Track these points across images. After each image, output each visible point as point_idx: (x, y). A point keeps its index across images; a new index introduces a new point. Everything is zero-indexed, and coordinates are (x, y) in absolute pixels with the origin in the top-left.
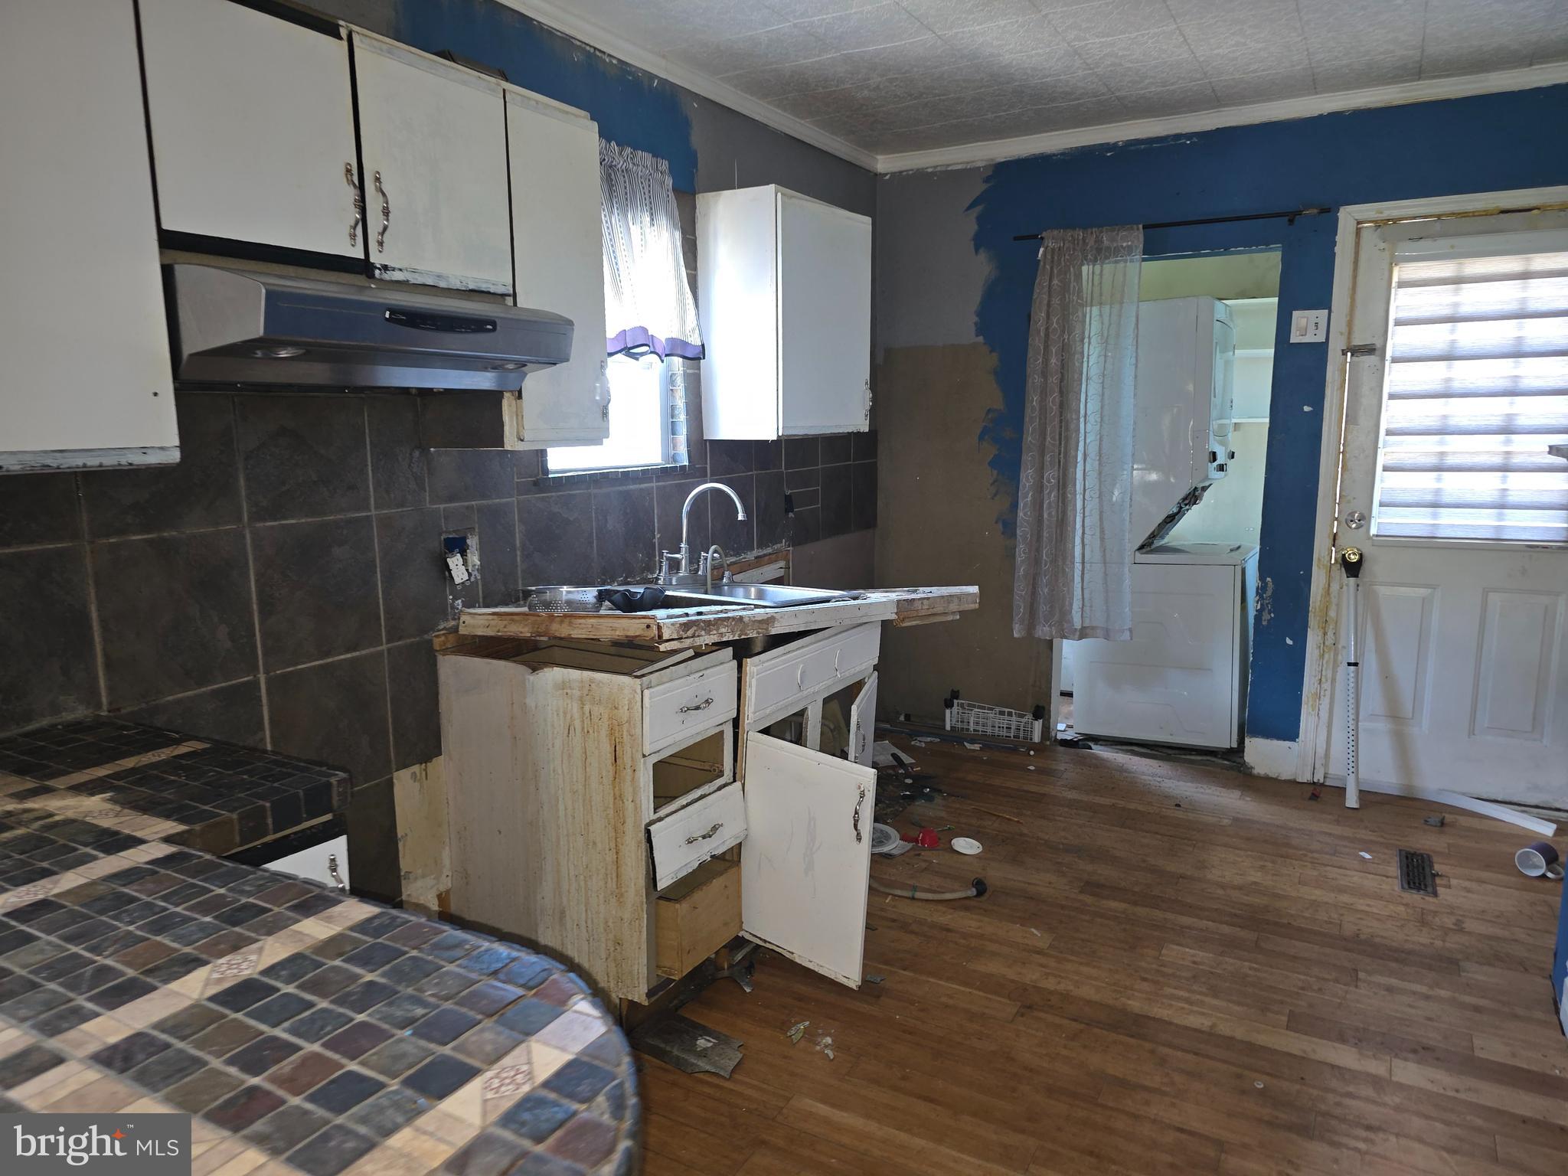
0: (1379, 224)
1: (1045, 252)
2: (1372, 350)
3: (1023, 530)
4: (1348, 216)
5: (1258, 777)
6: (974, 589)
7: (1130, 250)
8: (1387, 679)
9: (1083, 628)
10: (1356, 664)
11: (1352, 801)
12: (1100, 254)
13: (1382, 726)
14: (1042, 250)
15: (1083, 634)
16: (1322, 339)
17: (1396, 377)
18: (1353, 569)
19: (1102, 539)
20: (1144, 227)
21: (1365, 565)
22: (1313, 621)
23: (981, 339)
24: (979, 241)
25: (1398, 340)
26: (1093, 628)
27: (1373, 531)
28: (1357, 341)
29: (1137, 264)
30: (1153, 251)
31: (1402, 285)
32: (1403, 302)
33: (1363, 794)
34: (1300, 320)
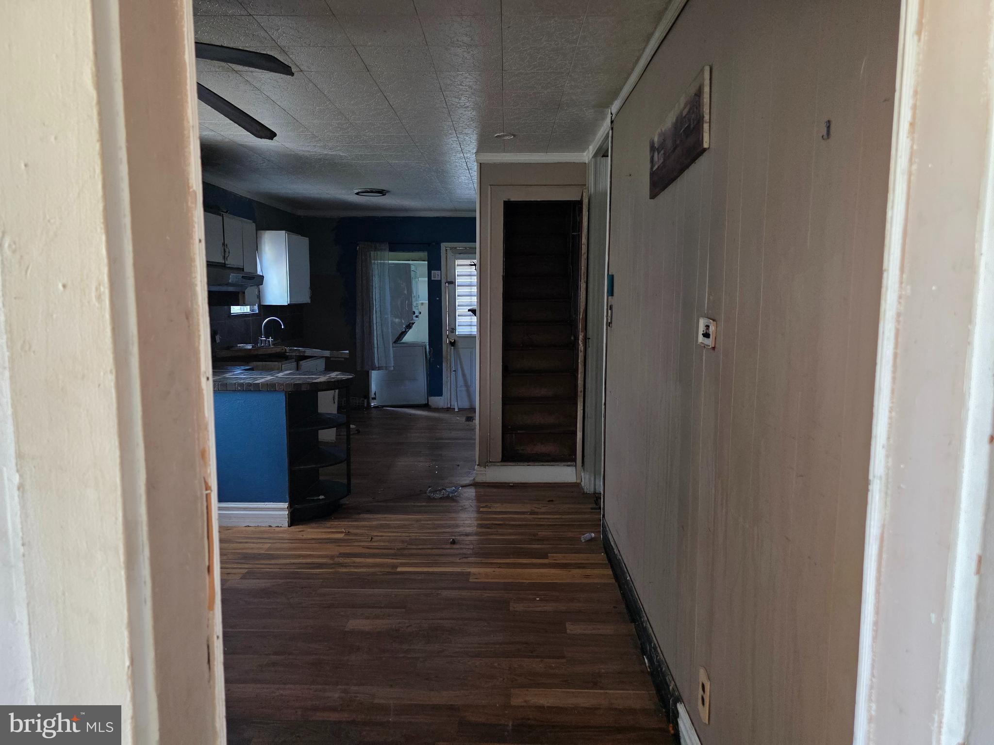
0: (451, 248)
1: (359, 248)
2: (452, 283)
3: (358, 336)
4: (444, 246)
5: (433, 408)
6: (347, 352)
7: (385, 250)
8: (464, 375)
9: (378, 367)
10: (455, 371)
11: (456, 410)
12: (376, 249)
13: (464, 389)
14: (358, 247)
15: (379, 368)
16: (440, 279)
17: (459, 290)
18: (453, 344)
19: (383, 338)
20: (389, 243)
21: (456, 343)
22: (444, 360)
23: (338, 273)
25: (459, 280)
26: (382, 367)
27: (457, 333)
28: (449, 280)
29: (387, 253)
30: (391, 250)
31: (458, 265)
32: (459, 270)
33: (459, 409)
34: (434, 273)
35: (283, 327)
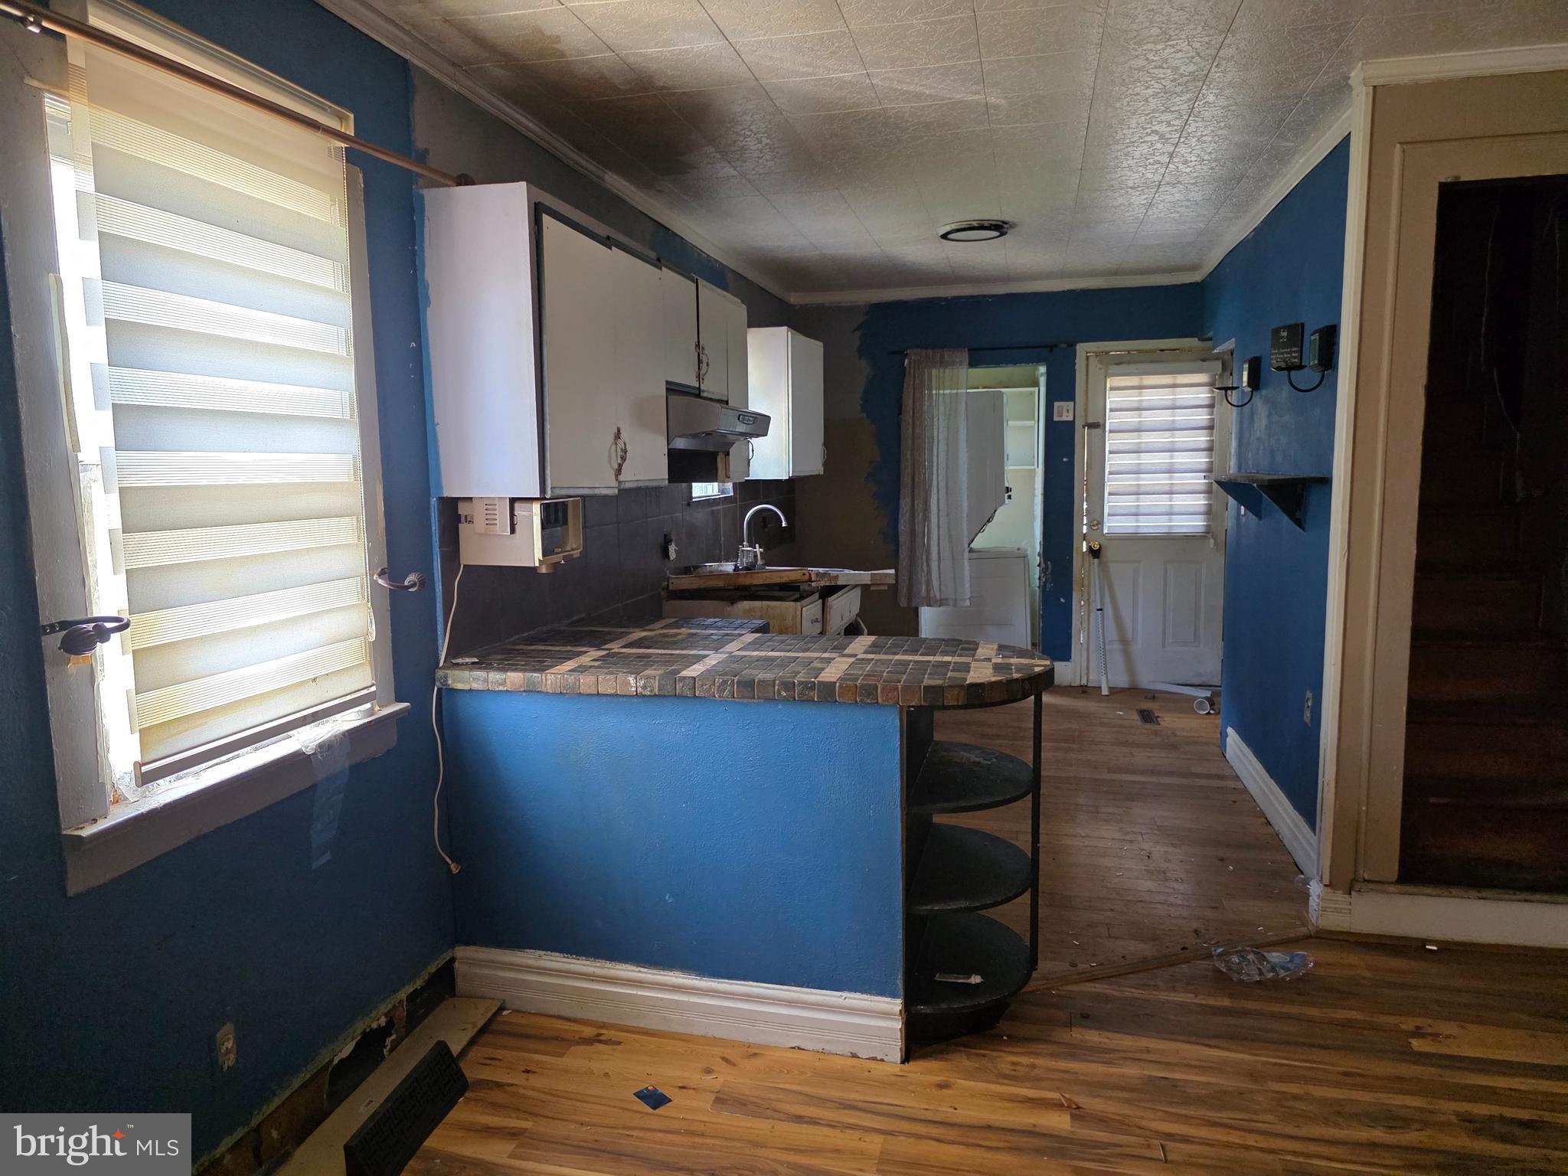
0: (1098, 354)
1: (910, 363)
2: (1097, 426)
3: (903, 538)
4: (1082, 349)
6: (892, 571)
7: (961, 363)
8: (1118, 618)
9: (941, 599)
10: (1101, 610)
11: (1105, 692)
12: (943, 363)
13: (1117, 646)
14: (906, 361)
15: (941, 603)
16: (1072, 419)
17: (1111, 442)
18: (1095, 553)
19: (950, 542)
20: (969, 350)
21: (1103, 552)
22: (1075, 586)
23: (865, 415)
24: (862, 352)
25: (1112, 420)
26: (946, 599)
27: (1105, 531)
28: (1090, 421)
29: (965, 370)
30: (973, 363)
31: (1112, 389)
32: (1112, 399)
33: (1110, 688)
34: (1058, 407)
35: (784, 525)
